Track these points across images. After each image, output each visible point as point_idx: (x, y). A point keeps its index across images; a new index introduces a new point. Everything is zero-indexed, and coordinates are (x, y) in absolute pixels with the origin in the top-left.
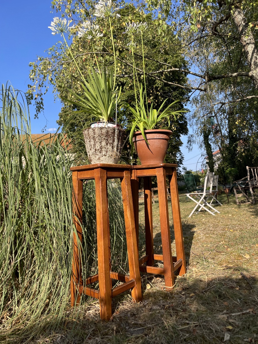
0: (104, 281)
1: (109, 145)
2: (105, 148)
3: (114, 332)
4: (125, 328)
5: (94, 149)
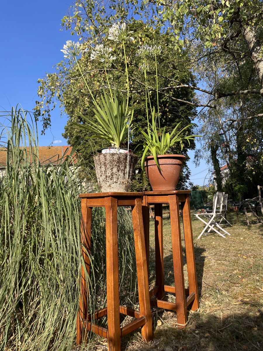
0: (114, 319)
1: (120, 171)
2: (116, 175)
5: (105, 176)
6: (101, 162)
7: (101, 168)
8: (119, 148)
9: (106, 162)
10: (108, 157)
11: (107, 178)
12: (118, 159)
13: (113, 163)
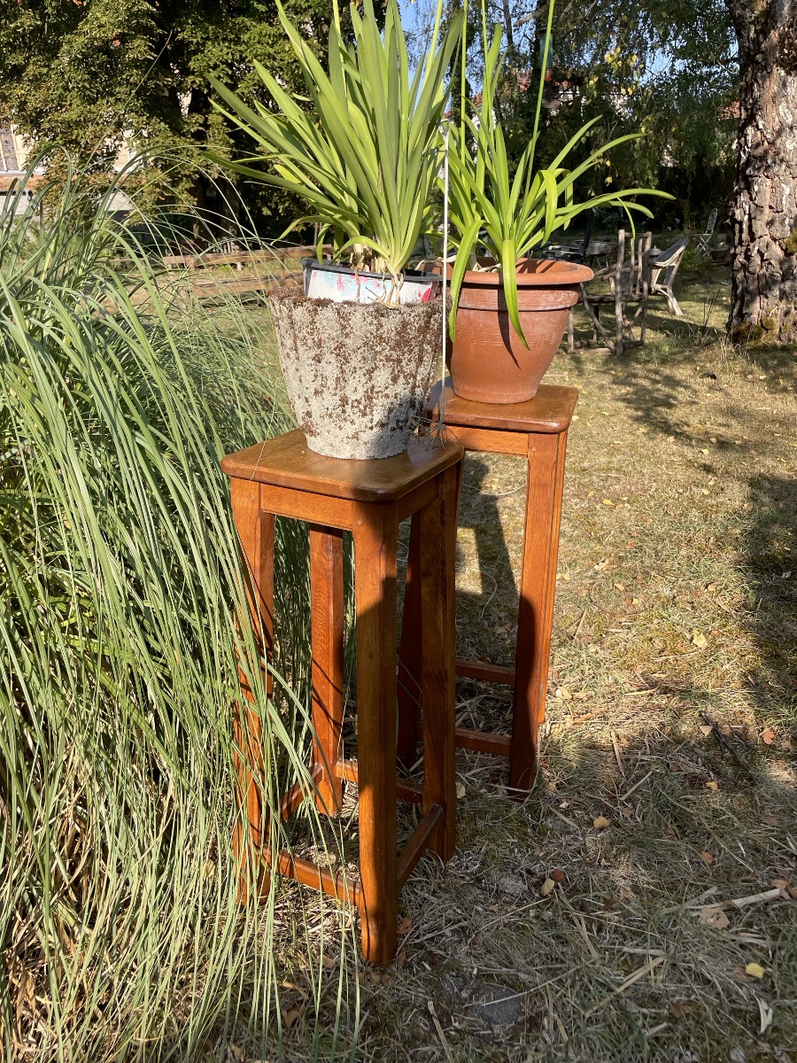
1: (401, 380)
2: (387, 396)
3: (436, 1022)
4: (458, 996)
5: (337, 398)
6: (323, 337)
7: (318, 359)
9: (347, 341)
10: (356, 320)
11: (348, 408)
12: (398, 333)
13: (378, 349)
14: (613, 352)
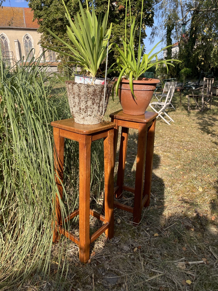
1: (95, 104)
2: (91, 108)
3: (93, 280)
4: (102, 275)
5: (79, 108)
6: (75, 92)
7: (74, 98)
8: (95, 78)
9: (80, 93)
10: (82, 88)
11: (81, 111)
12: (93, 92)
13: (88, 96)
14: (201, 111)
